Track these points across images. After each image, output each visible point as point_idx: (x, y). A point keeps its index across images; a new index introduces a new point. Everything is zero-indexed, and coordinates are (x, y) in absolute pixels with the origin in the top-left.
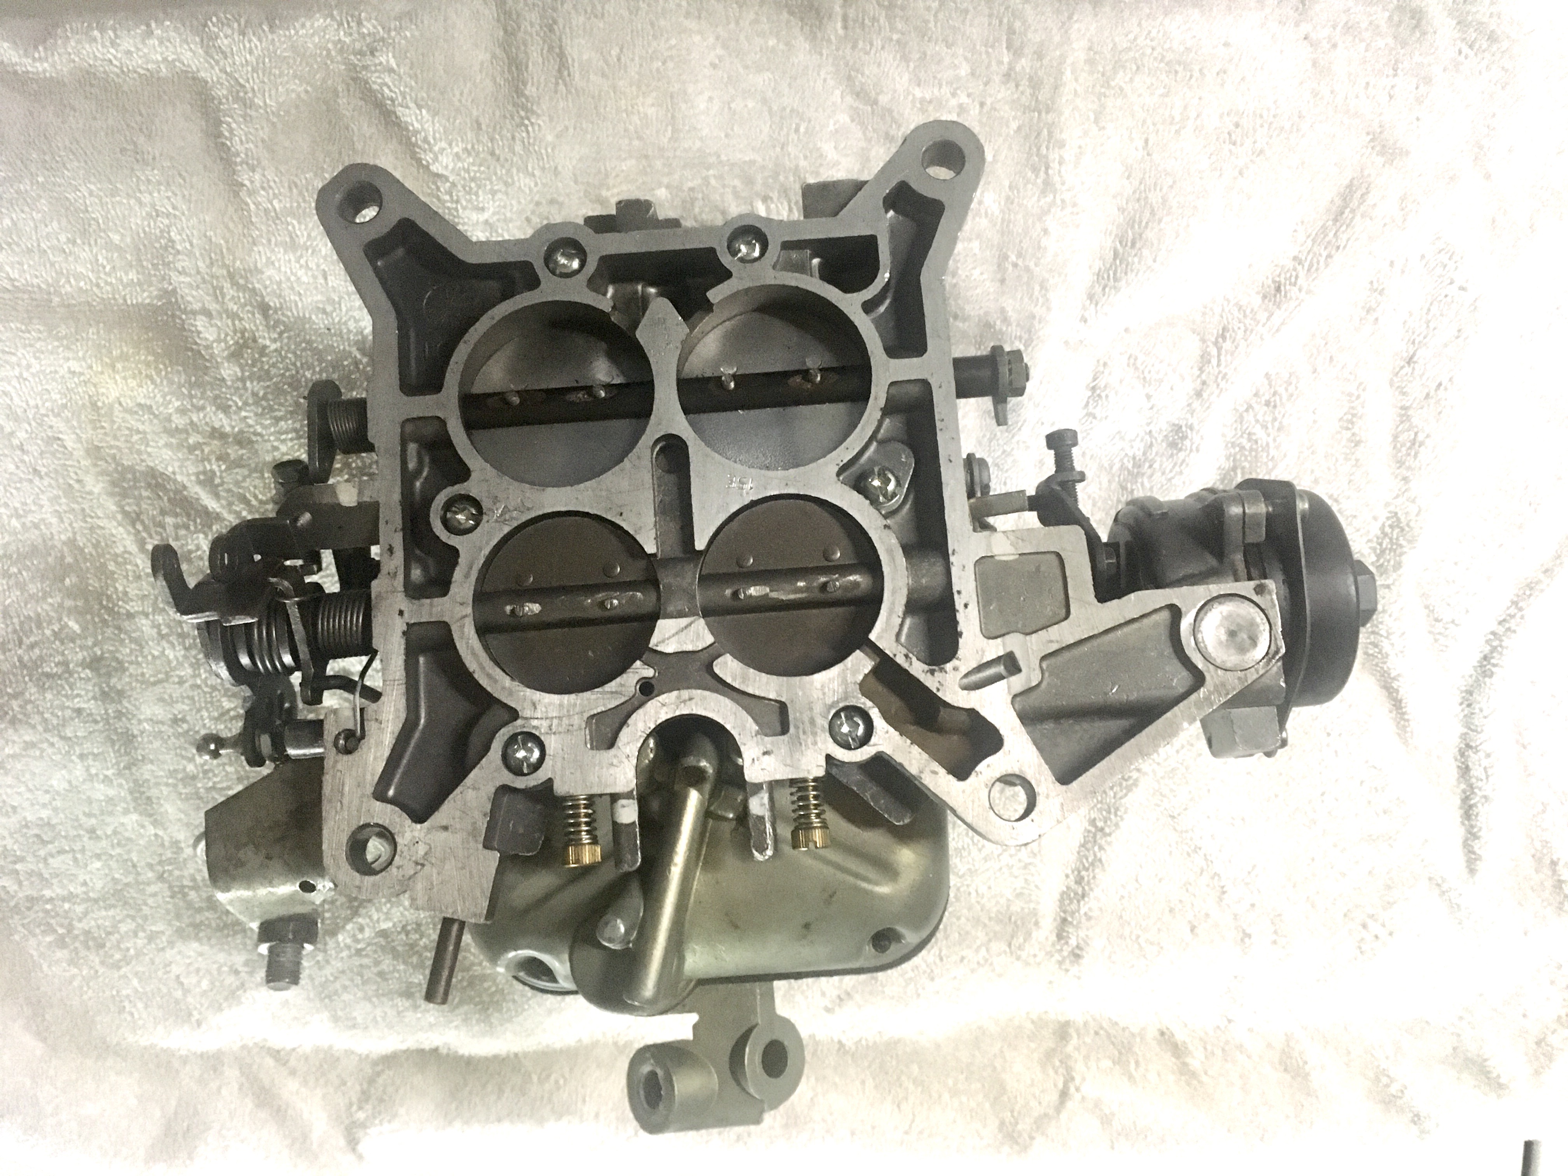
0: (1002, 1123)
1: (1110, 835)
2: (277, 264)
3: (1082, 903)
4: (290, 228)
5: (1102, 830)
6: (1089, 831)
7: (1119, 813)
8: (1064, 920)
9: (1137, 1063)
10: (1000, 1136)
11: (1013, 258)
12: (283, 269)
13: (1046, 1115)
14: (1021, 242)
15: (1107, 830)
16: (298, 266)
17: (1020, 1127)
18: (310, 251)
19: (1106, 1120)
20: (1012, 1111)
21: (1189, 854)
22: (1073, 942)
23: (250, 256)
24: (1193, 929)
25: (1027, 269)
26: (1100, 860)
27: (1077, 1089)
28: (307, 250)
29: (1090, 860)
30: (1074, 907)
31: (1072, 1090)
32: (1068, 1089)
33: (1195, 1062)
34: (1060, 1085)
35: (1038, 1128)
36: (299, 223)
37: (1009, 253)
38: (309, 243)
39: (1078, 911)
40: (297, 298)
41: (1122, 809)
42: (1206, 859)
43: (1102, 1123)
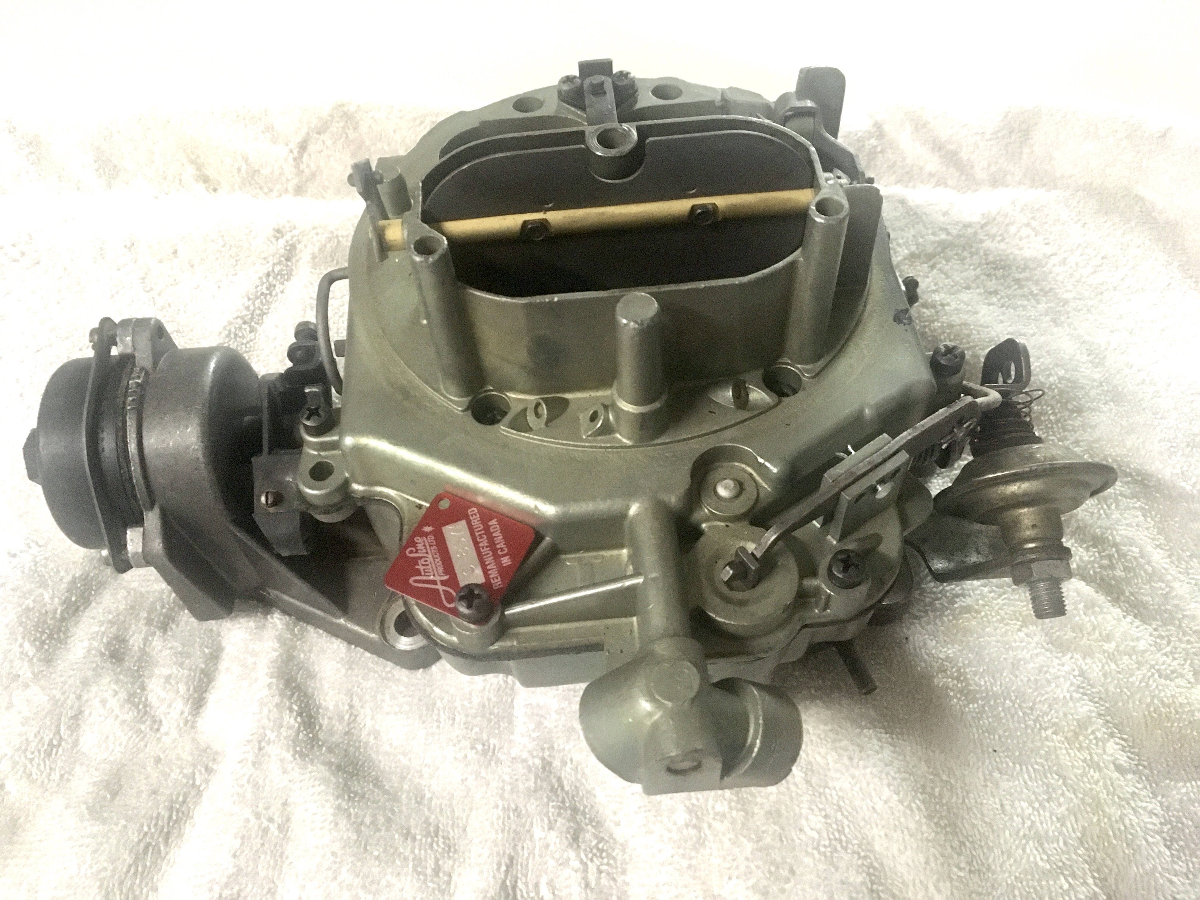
0: (355, 129)
1: (237, 317)
2: (1054, 818)
3: (270, 269)
4: (1045, 857)
5: (245, 323)
6: (258, 324)
7: (227, 332)
8: (288, 259)
9: (239, 170)
10: (358, 118)
11: (273, 828)
12: (1047, 814)
13: (319, 133)
14: (263, 845)
15: (240, 321)
16: (1033, 818)
17: (341, 124)
18: (1021, 833)
19: (269, 128)
20: (347, 137)
21: (169, 305)
22: (282, 242)
23: (1083, 827)
24: (175, 252)
25: (258, 816)
26: (249, 299)
27: (291, 151)
28: (1025, 835)
29: (259, 301)
30: (277, 269)
31: (296, 151)
32: (299, 152)
33: (190, 171)
34: (305, 156)
35: (326, 123)
36: (1036, 864)
37: (276, 832)
38: (1024, 842)
39: (274, 265)
40: (1030, 783)
41: (223, 335)
42: (154, 302)
43: (273, 127)
